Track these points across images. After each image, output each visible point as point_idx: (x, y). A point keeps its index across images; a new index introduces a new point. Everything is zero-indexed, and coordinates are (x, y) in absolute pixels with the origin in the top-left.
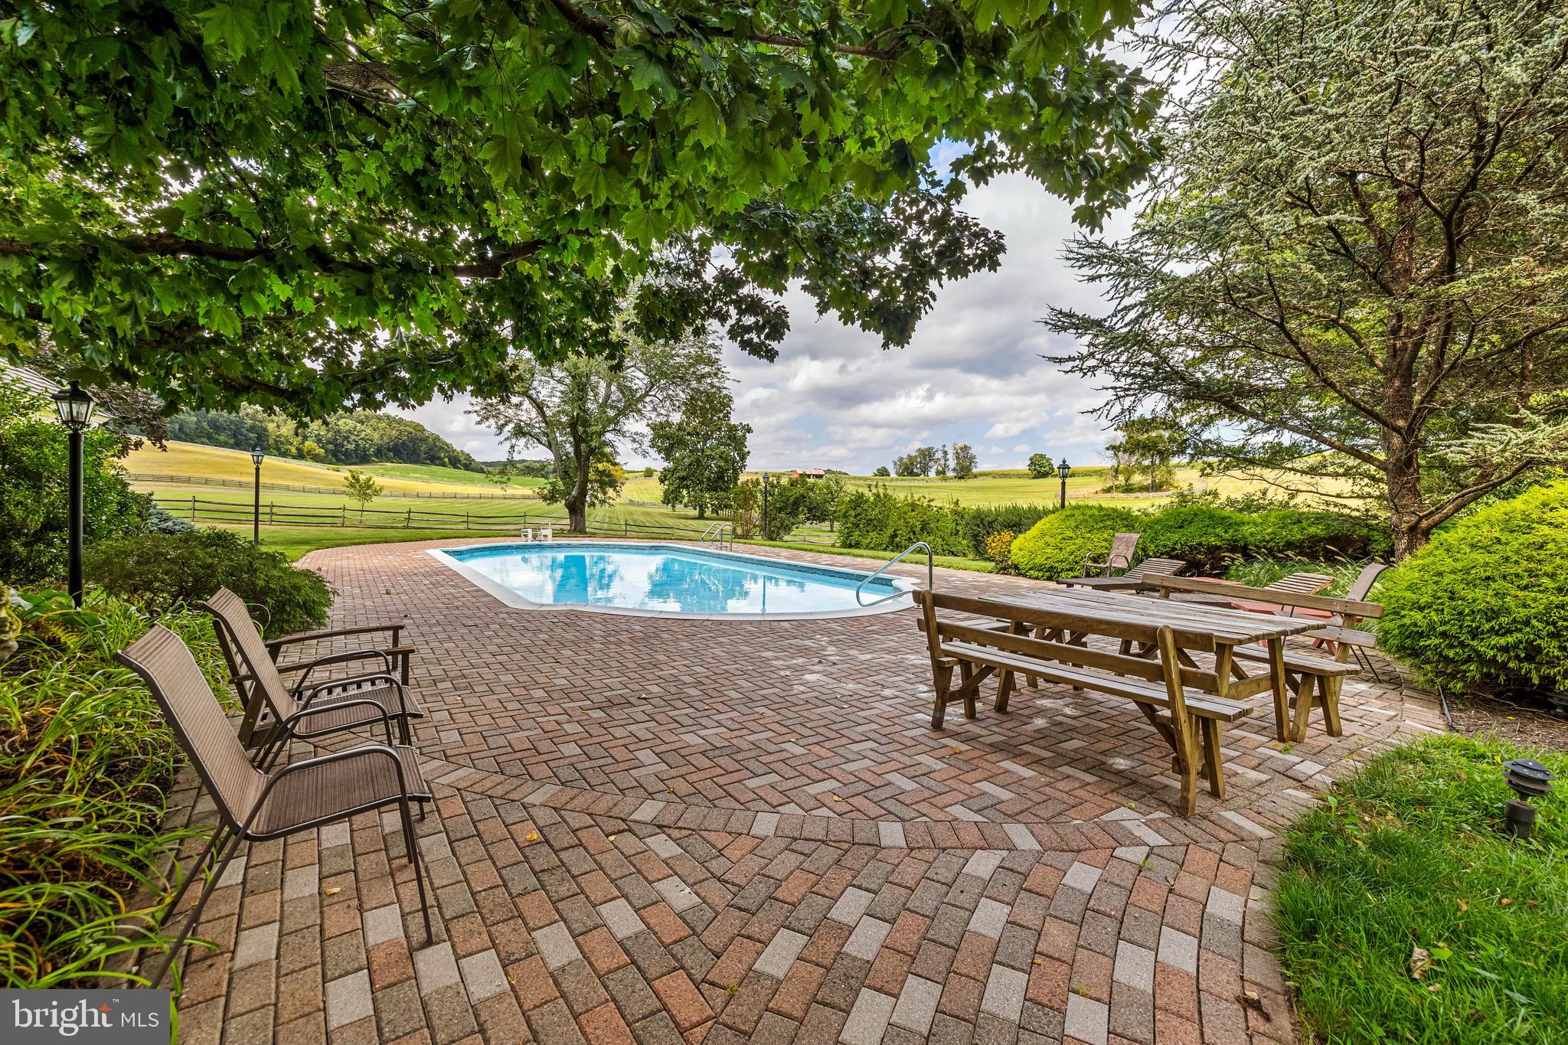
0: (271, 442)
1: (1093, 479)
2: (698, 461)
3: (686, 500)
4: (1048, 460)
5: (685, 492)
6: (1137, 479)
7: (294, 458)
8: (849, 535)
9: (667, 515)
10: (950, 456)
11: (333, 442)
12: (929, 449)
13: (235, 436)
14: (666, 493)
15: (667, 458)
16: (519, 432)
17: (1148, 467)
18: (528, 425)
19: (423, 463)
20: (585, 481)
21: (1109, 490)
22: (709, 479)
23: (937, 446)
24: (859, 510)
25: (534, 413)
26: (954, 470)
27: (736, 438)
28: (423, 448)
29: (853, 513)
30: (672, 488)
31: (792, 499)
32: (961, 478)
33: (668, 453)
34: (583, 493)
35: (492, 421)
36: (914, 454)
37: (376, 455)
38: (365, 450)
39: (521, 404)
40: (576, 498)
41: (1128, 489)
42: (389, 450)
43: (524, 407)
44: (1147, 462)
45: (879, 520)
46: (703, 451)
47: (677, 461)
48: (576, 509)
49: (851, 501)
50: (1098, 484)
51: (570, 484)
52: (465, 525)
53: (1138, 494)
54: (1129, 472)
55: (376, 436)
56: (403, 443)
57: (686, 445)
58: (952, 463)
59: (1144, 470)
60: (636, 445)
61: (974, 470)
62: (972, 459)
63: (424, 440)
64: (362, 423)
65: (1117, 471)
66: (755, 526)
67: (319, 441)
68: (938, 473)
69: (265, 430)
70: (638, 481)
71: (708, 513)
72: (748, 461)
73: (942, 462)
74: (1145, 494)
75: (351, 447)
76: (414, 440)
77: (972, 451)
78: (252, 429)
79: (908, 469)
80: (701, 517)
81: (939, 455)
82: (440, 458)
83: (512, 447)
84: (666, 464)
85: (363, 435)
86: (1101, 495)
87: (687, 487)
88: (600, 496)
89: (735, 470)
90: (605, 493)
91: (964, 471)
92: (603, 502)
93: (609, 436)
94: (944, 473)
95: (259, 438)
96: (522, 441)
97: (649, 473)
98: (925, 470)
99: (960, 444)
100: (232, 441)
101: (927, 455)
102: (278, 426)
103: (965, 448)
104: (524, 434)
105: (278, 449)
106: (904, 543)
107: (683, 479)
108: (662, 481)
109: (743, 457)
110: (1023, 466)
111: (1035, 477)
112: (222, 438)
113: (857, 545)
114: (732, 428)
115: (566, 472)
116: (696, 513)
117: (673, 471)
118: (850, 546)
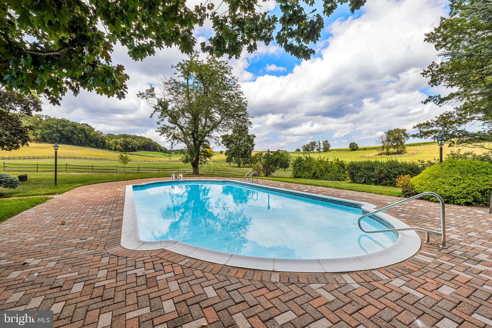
0: (107, 146)
1: (375, 150)
2: (238, 148)
3: (234, 161)
4: (356, 145)
5: (233, 158)
6: (391, 150)
7: (114, 150)
8: (297, 173)
9: (228, 166)
10: (321, 144)
11: (125, 145)
12: (314, 142)
13: (96, 144)
14: (227, 159)
15: (227, 147)
16: (175, 137)
17: (395, 146)
18: (178, 135)
19: (152, 151)
20: (198, 154)
21: (381, 154)
22: (241, 154)
23: (317, 141)
24: (300, 163)
25: (180, 131)
26: (323, 149)
27: (250, 140)
28: (152, 146)
29: (298, 165)
30: (229, 157)
31: (274, 160)
32: (325, 151)
33: (228, 145)
34: (197, 159)
35: (165, 134)
36: (308, 144)
37: (138, 149)
38: (134, 147)
39: (175, 127)
40: (195, 161)
41: (388, 154)
42: (142, 147)
43: (176, 129)
44: (395, 144)
45: (308, 167)
46: (239, 144)
47: (230, 148)
48: (195, 165)
49: (297, 160)
50: (376, 152)
51: (192, 156)
52: (157, 172)
53: (392, 155)
54: (388, 148)
55: (138, 143)
56: (146, 145)
57: (234, 143)
58: (322, 147)
59: (394, 147)
60: (216, 141)
61: (330, 149)
62: (329, 145)
63: (152, 144)
64: (134, 139)
65: (383, 148)
66: (261, 170)
67: (121, 145)
68: (317, 150)
69: (105, 142)
70: (218, 155)
71: (241, 165)
72: (255, 147)
73: (319, 146)
74: (395, 155)
75: (130, 146)
76: (149, 144)
77: (329, 142)
78: (101, 142)
79: (307, 149)
80: (239, 166)
81: (317, 144)
82: (157, 149)
83: (172, 143)
84: (227, 149)
85: (134, 143)
86: (378, 156)
87: (234, 156)
88: (204, 160)
89: (250, 150)
90: (205, 159)
91: (326, 149)
92: (205, 162)
93: (206, 138)
94: (319, 150)
95: (103, 144)
96: (176, 141)
97: (221, 152)
98: (313, 149)
99: (324, 140)
100: (95, 146)
101: (313, 144)
102: (109, 141)
103: (326, 141)
104: (176, 138)
105: (109, 148)
106: (319, 176)
107: (233, 154)
108: (226, 155)
109: (253, 146)
110: (347, 147)
111: (352, 151)
112: (93, 145)
113: (300, 177)
114: (249, 136)
115: (191, 152)
116: (237, 165)
117: (229, 151)
118: (297, 177)
